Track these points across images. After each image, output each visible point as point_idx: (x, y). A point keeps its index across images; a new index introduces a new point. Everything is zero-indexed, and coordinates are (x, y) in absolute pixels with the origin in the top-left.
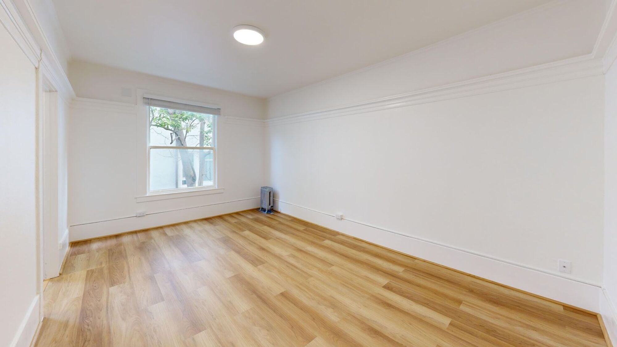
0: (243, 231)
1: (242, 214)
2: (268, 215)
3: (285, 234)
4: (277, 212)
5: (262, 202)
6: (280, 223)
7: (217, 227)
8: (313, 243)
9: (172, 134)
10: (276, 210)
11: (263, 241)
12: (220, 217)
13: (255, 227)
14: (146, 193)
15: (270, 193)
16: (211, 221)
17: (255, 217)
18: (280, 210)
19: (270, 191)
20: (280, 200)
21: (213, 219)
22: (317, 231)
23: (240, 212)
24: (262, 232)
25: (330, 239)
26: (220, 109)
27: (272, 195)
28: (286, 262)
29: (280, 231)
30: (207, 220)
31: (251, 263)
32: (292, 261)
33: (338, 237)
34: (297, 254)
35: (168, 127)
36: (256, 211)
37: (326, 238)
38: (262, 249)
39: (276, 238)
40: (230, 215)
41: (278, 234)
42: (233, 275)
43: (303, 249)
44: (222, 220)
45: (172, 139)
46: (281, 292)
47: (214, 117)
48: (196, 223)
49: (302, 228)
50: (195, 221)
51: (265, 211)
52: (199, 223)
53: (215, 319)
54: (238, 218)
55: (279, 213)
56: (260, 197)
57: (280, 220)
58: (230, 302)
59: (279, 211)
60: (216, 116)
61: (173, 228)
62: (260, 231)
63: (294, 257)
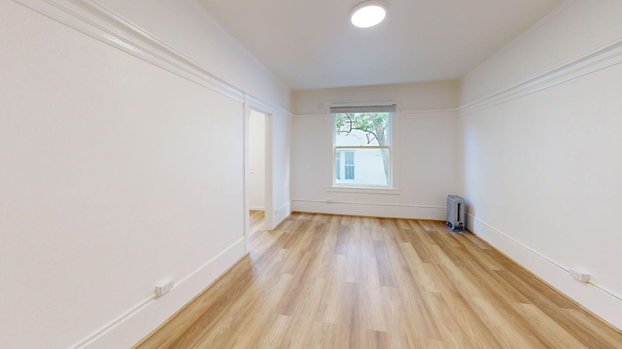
0: (405, 241)
1: (420, 223)
2: (454, 234)
3: (457, 265)
4: (471, 233)
5: (448, 214)
6: (464, 249)
7: (384, 229)
8: (494, 297)
9: (368, 135)
10: (470, 230)
11: (417, 260)
12: (395, 220)
13: (422, 242)
14: (332, 185)
15: (459, 205)
16: (383, 221)
17: (433, 230)
18: (476, 232)
19: (460, 203)
20: (475, 218)
21: (387, 221)
22: (523, 283)
23: (419, 220)
24: (426, 251)
25: (542, 307)
26: (395, 105)
27: (462, 207)
28: (423, 300)
29: (453, 258)
30: (381, 220)
31: (380, 279)
32: (432, 303)
33: (571, 312)
34: (448, 297)
35: (366, 129)
36: (441, 223)
37: (532, 300)
38: (408, 270)
39: (438, 265)
40: (406, 221)
41: (445, 260)
42: (353, 282)
43: (466, 298)
44: (394, 223)
45: (369, 141)
46: (379, 330)
47: (390, 114)
48: (369, 220)
49: (493, 266)
50: (370, 218)
51: (451, 226)
52: (372, 220)
53: (303, 313)
54: (412, 226)
55: (474, 235)
56: (446, 207)
57: (465, 244)
58: (326, 306)
59: (474, 232)
60: (392, 113)
61: (349, 218)
62: (425, 249)
63: (440, 298)
